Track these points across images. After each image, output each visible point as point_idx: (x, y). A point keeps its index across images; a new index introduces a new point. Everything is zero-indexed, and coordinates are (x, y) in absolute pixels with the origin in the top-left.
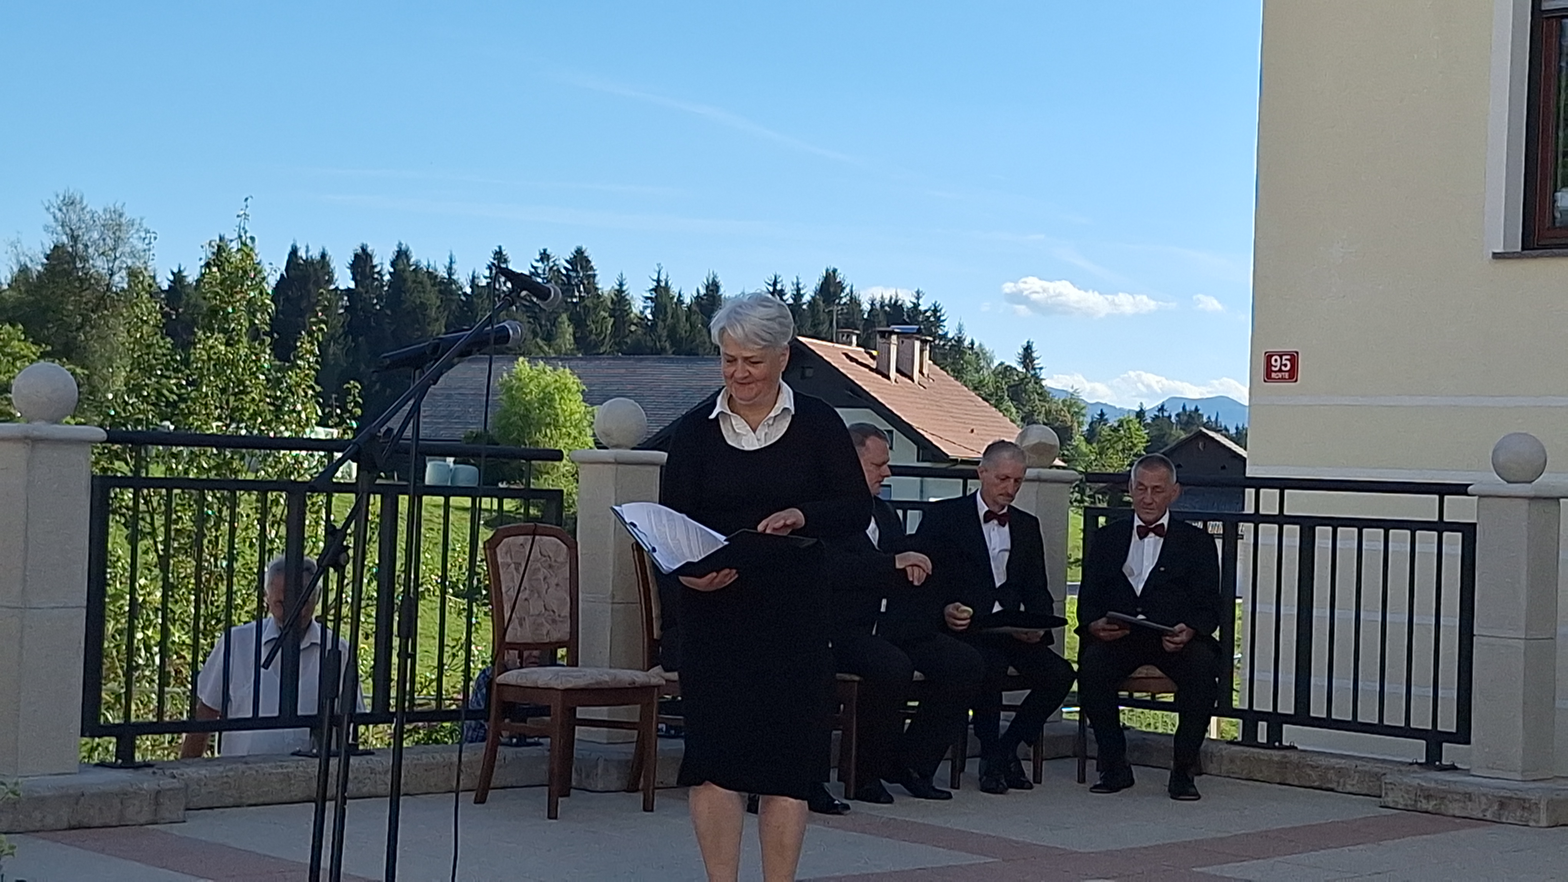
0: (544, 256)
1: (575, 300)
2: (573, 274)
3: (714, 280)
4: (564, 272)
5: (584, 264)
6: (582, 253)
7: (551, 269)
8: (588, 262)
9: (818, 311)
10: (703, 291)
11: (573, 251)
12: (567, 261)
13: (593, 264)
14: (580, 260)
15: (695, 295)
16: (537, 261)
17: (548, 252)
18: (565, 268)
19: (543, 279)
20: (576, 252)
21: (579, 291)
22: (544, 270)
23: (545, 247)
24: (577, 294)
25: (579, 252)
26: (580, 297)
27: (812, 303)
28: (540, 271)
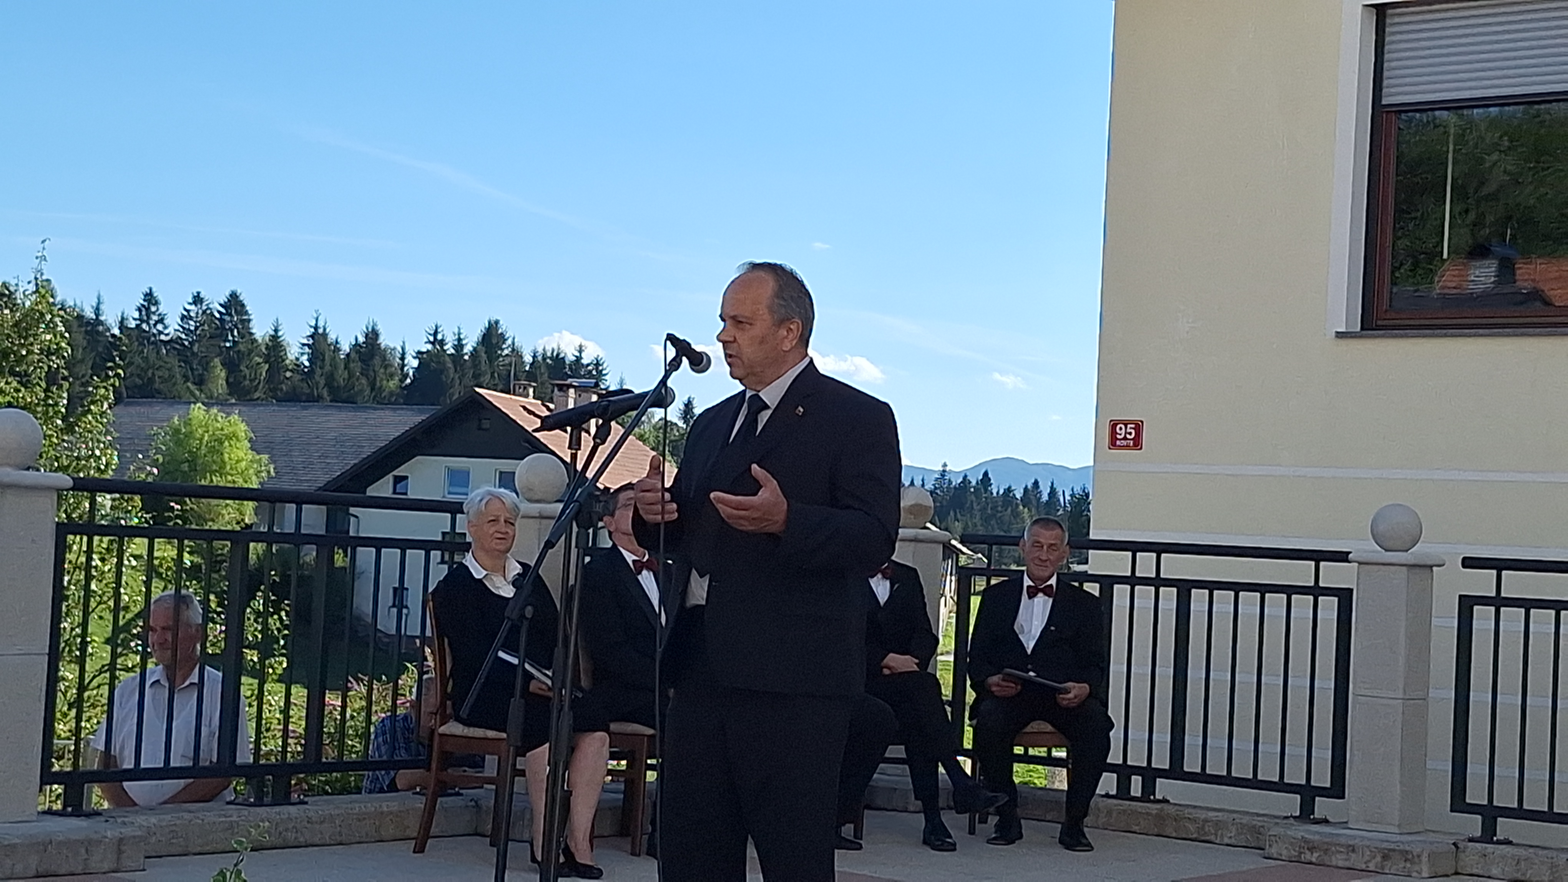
0: (197, 300)
1: (228, 345)
2: (227, 318)
3: (373, 329)
4: (218, 316)
5: (239, 308)
6: (237, 297)
7: (204, 312)
8: (243, 305)
9: (480, 362)
10: (361, 339)
11: (227, 294)
12: (221, 305)
13: (248, 308)
14: (234, 303)
15: (354, 343)
16: (190, 304)
17: (202, 296)
18: (219, 312)
19: (195, 322)
20: (231, 295)
21: (233, 336)
22: (197, 313)
23: (199, 290)
24: (230, 338)
25: (234, 296)
26: (234, 341)
27: (475, 353)
28: (192, 314)
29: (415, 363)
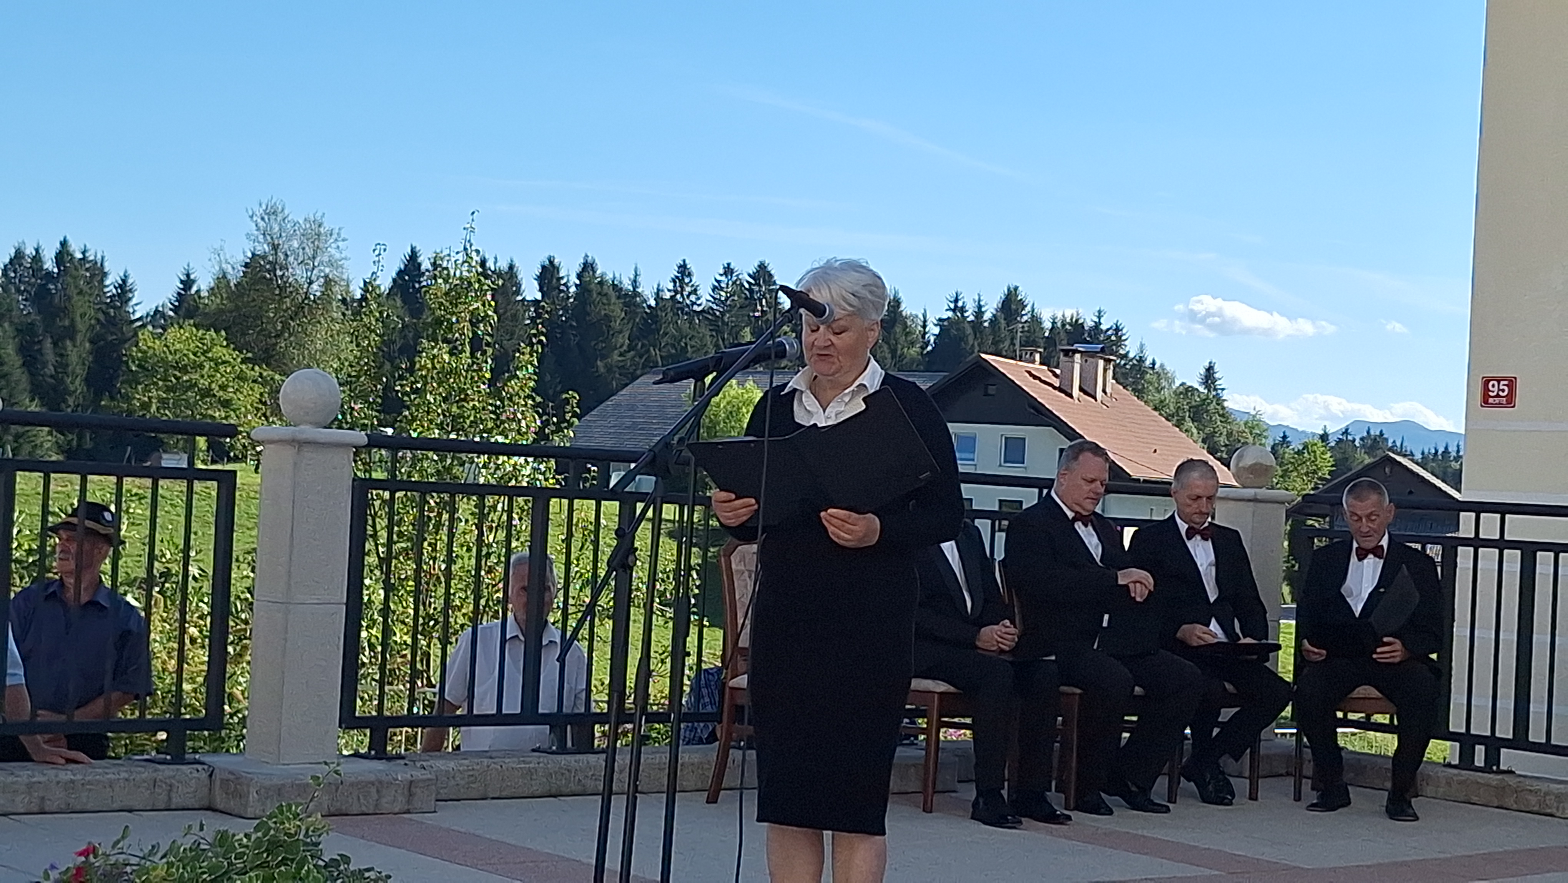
0: (728, 271)
1: (757, 314)
2: (756, 288)
4: (747, 286)
5: (767, 278)
6: (766, 267)
7: (734, 283)
8: (771, 276)
9: (999, 328)
11: (756, 265)
12: (750, 275)
13: (775, 278)
14: (762, 274)
16: (721, 275)
17: (732, 267)
18: (748, 282)
19: (726, 292)
20: (759, 266)
21: (762, 306)
22: (728, 284)
23: (729, 261)
24: (759, 308)
25: (762, 267)
26: (762, 311)
27: (994, 321)
28: (723, 285)
29: (937, 330)
